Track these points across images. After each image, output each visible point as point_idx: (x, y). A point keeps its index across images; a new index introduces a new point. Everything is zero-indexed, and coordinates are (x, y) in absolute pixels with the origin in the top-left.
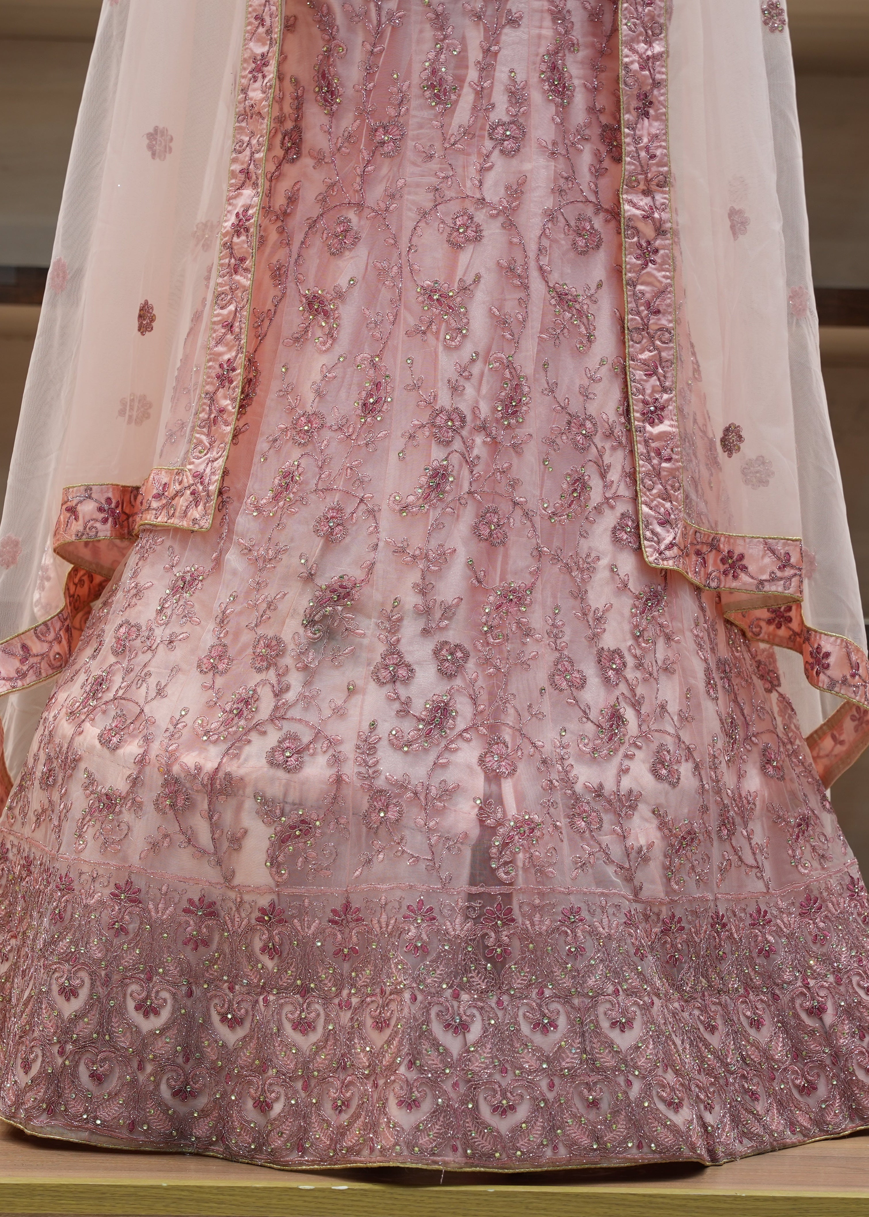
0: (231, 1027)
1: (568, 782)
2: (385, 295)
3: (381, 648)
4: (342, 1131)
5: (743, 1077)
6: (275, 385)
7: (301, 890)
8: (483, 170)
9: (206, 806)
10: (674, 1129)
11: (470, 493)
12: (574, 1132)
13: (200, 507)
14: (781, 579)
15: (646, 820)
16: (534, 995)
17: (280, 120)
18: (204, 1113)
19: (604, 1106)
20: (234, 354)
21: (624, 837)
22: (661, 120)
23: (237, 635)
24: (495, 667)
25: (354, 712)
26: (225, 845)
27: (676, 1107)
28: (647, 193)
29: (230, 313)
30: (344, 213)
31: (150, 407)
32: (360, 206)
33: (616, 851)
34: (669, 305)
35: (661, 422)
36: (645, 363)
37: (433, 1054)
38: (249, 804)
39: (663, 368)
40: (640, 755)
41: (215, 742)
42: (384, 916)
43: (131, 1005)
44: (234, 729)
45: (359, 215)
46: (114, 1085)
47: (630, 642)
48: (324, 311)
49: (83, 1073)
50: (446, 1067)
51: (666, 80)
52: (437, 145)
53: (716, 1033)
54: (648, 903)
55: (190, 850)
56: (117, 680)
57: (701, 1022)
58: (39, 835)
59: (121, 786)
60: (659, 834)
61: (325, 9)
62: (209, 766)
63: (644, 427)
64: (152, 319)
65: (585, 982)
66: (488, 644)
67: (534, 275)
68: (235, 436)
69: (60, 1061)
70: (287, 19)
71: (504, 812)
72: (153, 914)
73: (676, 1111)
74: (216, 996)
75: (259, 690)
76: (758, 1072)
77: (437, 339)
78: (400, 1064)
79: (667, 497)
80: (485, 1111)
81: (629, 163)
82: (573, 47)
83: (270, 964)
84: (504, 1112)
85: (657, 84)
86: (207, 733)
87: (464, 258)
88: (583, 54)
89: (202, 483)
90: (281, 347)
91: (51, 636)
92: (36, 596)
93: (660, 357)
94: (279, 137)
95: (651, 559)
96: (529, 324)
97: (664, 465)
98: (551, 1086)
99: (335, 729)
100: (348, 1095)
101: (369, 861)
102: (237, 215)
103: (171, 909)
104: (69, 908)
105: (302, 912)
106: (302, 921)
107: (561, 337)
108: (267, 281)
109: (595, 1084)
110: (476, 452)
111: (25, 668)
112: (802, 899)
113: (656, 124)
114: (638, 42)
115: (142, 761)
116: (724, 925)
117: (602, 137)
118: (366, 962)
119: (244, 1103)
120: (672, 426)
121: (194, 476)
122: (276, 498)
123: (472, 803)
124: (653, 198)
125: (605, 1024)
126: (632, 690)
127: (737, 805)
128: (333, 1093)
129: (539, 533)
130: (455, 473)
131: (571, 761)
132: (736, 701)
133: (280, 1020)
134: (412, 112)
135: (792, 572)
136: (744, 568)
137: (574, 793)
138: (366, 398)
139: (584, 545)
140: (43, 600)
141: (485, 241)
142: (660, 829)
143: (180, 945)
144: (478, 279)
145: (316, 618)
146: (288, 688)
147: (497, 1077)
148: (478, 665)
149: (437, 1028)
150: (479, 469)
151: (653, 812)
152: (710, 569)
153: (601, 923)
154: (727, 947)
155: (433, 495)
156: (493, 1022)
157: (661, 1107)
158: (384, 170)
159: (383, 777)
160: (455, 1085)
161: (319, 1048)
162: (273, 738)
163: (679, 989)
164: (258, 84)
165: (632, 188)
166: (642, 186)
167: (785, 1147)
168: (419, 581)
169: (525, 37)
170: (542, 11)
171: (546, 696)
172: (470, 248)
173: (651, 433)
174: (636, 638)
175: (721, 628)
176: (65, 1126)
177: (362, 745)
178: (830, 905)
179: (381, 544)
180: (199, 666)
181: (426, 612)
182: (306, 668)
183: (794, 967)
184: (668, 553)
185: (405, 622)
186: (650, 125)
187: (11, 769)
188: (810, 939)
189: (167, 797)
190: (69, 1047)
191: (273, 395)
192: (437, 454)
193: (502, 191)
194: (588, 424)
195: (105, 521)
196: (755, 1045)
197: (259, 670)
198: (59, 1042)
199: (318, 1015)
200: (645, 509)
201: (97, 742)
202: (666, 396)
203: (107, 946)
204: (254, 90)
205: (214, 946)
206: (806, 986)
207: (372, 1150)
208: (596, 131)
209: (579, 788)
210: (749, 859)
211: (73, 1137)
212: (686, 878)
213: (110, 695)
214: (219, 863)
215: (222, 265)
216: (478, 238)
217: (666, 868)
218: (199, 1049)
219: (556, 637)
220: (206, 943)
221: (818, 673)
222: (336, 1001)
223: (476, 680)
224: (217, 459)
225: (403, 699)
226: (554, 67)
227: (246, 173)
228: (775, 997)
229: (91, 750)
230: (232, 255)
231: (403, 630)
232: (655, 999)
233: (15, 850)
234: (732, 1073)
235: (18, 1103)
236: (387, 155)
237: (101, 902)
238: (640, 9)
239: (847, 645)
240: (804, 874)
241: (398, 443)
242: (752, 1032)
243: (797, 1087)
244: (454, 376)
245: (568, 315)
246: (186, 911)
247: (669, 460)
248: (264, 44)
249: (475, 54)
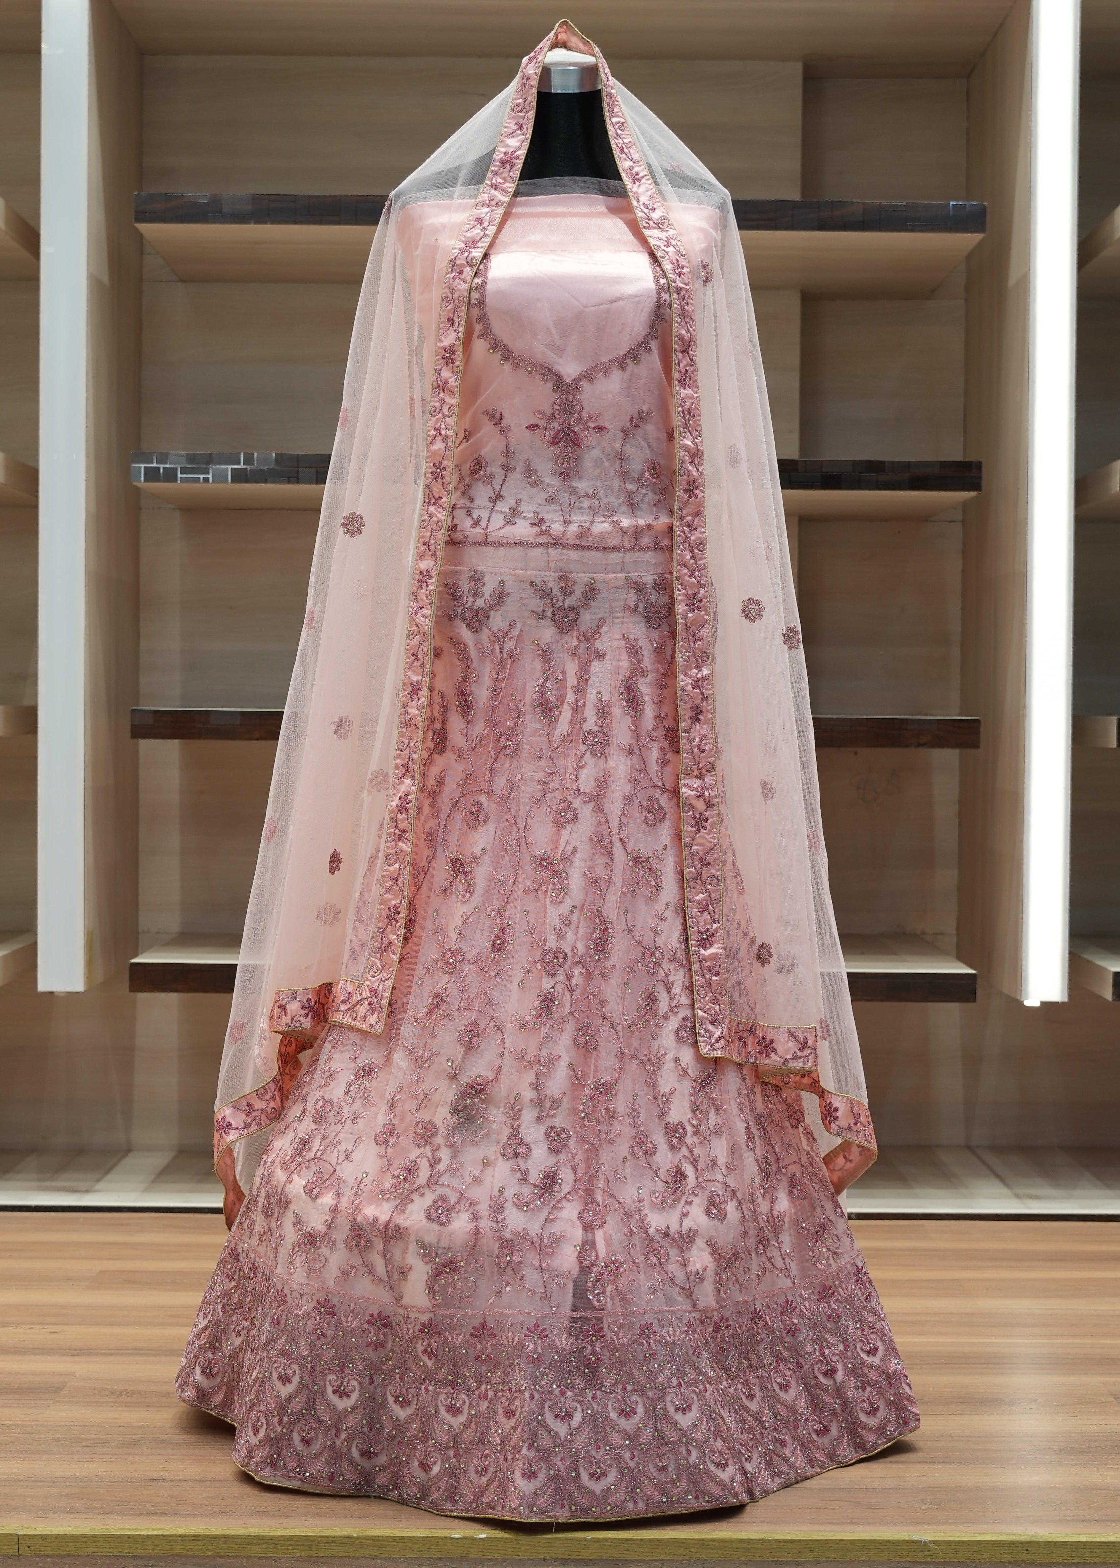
0: (402, 1407)
1: (643, 1226)
2: (508, 861)
3: (507, 1132)
4: (483, 1490)
5: (775, 1430)
6: (429, 925)
7: (451, 1312)
8: (579, 767)
9: (381, 1246)
10: (722, 1484)
11: (571, 1013)
12: (650, 1490)
13: (375, 1015)
14: (801, 1057)
15: (702, 1250)
16: (619, 1390)
17: (431, 720)
18: (384, 1468)
19: (671, 1469)
20: (399, 901)
21: (685, 1265)
22: (709, 723)
23: (403, 1117)
24: (590, 1143)
25: (488, 1180)
26: (396, 1275)
27: (722, 1466)
28: (700, 777)
29: (395, 869)
30: (478, 796)
31: (339, 912)
32: (489, 792)
33: (680, 1276)
34: (715, 859)
35: (711, 946)
36: (699, 903)
37: (546, 1436)
38: (412, 1248)
39: (712, 906)
40: (696, 1200)
41: (388, 1199)
42: (510, 1334)
43: (329, 1389)
44: (401, 1190)
45: (489, 799)
46: (318, 1447)
47: (690, 1115)
48: (463, 871)
49: (296, 1437)
50: (556, 1446)
51: (712, 694)
52: (545, 748)
53: (755, 1400)
54: (703, 1311)
55: (371, 1277)
56: (317, 1141)
57: (744, 1393)
58: (261, 1249)
59: (321, 1228)
60: (711, 1259)
61: (462, 646)
62: (384, 1218)
63: (699, 951)
64: (340, 862)
65: (657, 1379)
66: (585, 1126)
67: (617, 844)
68: (400, 961)
69: (279, 1428)
70: (435, 649)
71: (597, 1256)
72: (344, 1323)
73: (723, 1469)
74: (391, 1383)
75: (419, 1160)
76: (786, 1423)
77: (546, 896)
78: (523, 1446)
79: (716, 1001)
80: (585, 1477)
81: (686, 758)
82: (643, 673)
83: (429, 1363)
84: (598, 1478)
85: (705, 698)
86: (382, 1192)
87: (565, 833)
88: (650, 677)
89: (376, 997)
90: (432, 895)
91: (269, 1095)
92: (256, 1051)
93: (711, 898)
94: (431, 733)
95: (704, 1051)
96: (612, 883)
97: (714, 978)
98: (633, 1457)
99: (475, 1193)
100: (487, 1463)
101: (499, 1292)
102: (400, 798)
103: (357, 1320)
104: (284, 1316)
105: (452, 1327)
106: (451, 1334)
107: (637, 890)
108: (423, 844)
109: (664, 1454)
110: (574, 981)
111: (249, 1120)
112: (818, 1288)
113: (705, 726)
114: (691, 669)
115: (335, 1210)
116: (761, 1317)
117: (666, 737)
118: (498, 1366)
119: (412, 1463)
120: (719, 948)
121: (371, 991)
122: (430, 1012)
123: (573, 1248)
124: (704, 780)
125: (671, 1409)
126: (691, 1151)
127: (770, 1225)
128: (476, 1462)
129: (621, 1037)
130: (559, 998)
131: (646, 1211)
132: (770, 1144)
133: (437, 1405)
134: (527, 724)
135: (809, 1051)
136: (774, 1050)
137: (648, 1236)
138: (494, 940)
139: (655, 1044)
140: (262, 1055)
141: (579, 821)
142: (712, 1255)
143: (364, 1347)
144: (575, 851)
145: (460, 1108)
146: (440, 1160)
147: (593, 1452)
148: (577, 1142)
149: (549, 1418)
150: (577, 994)
151: (707, 1243)
152: (750, 1049)
153: (668, 1333)
154: (763, 1333)
155: (544, 1015)
156: (589, 1412)
157: (712, 1467)
158: (507, 765)
159: (508, 1230)
160: (563, 1459)
161: (465, 1426)
162: (429, 1198)
163: (727, 1370)
164: (414, 703)
165: (688, 774)
166: (696, 773)
167: (806, 1479)
168: (535, 1081)
169: (608, 667)
170: (620, 649)
171: (628, 1164)
172: (569, 827)
173: (704, 955)
174: (694, 1111)
175: (758, 1090)
176: (283, 1476)
177: (493, 1205)
178: (841, 1290)
179: (506, 1052)
180: (375, 1139)
181: (539, 1103)
182: (452, 1146)
183: (814, 1341)
184: (717, 1045)
185: (524, 1112)
186: (701, 728)
187: (241, 1179)
188: (825, 1318)
189: (353, 1238)
190: (286, 1419)
191: (427, 932)
192: (547, 983)
193: (593, 785)
194: (658, 954)
195: (306, 1016)
196: (784, 1404)
197: (419, 1146)
198: (278, 1415)
199: (464, 1402)
200: (700, 1013)
201: (302, 1191)
202: (715, 926)
203: (312, 1347)
204: (412, 707)
205: (389, 1347)
206: (823, 1354)
207: (503, 1507)
208: (660, 734)
209: (652, 1232)
210: (779, 1264)
211: (289, 1485)
212: (732, 1288)
213: (311, 1155)
214: (391, 1288)
215: (389, 834)
216: (575, 819)
217: (716, 1283)
218: (379, 1421)
219: (634, 1118)
220: (383, 1345)
221: (830, 1123)
222: (477, 1393)
223: (576, 1155)
224: (387, 980)
225: (523, 1170)
226: (629, 689)
227: (406, 767)
228: (799, 1365)
229: (298, 1197)
230: (397, 827)
231: (522, 1118)
232: (708, 1386)
233: (244, 1254)
234: (767, 1429)
235: (250, 1457)
236: (507, 756)
237: (307, 1314)
238: (692, 645)
239: (851, 1102)
240: (821, 1270)
241: (517, 977)
242: (782, 1394)
243: (815, 1431)
244: (559, 925)
245: (642, 873)
246: (368, 1322)
247: (717, 974)
248: (418, 675)
249: (572, 681)
